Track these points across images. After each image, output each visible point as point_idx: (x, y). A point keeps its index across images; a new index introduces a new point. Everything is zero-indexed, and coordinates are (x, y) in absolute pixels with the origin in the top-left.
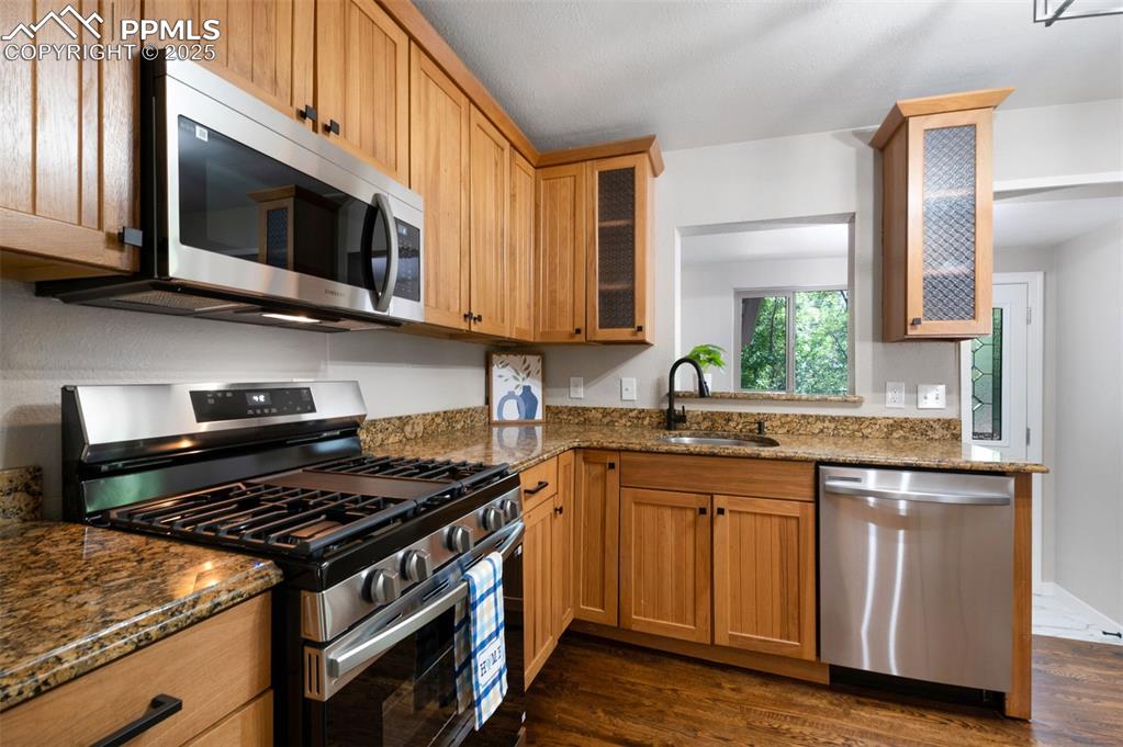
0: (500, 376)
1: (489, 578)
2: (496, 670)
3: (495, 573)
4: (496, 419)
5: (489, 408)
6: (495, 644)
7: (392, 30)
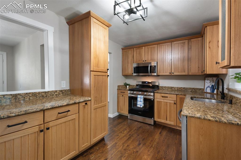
0: (207, 82)
1: (140, 97)
2: (140, 104)
3: (141, 97)
4: (205, 91)
5: (204, 89)
6: (140, 102)
7: (154, 46)
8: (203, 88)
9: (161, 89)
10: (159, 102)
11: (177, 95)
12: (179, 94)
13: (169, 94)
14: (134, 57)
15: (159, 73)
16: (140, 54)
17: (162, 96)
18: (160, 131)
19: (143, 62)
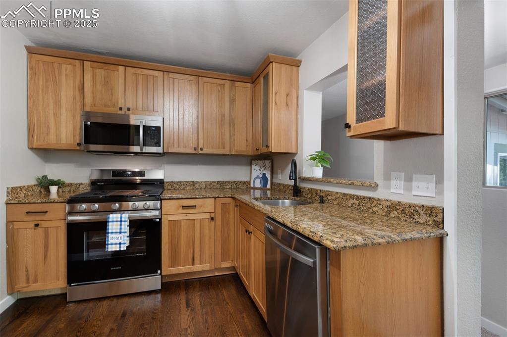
0: (254, 169)
1: (117, 218)
2: (118, 241)
3: (121, 218)
4: (252, 186)
5: (250, 182)
6: (119, 235)
7: (155, 73)
8: (247, 179)
9: (169, 187)
10: (174, 224)
11: (215, 198)
12: (220, 196)
13: (199, 198)
14: (83, 89)
15: (168, 147)
16: (107, 84)
17: (183, 207)
18: (183, 297)
19: (120, 112)
